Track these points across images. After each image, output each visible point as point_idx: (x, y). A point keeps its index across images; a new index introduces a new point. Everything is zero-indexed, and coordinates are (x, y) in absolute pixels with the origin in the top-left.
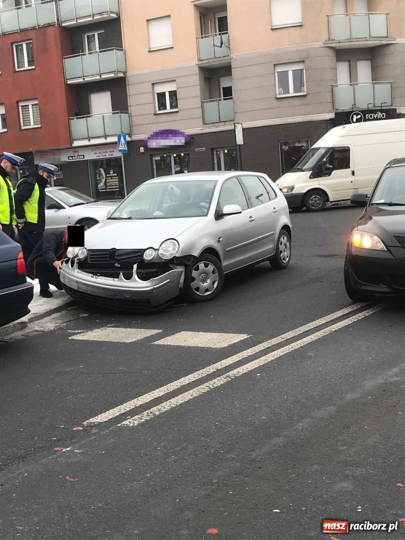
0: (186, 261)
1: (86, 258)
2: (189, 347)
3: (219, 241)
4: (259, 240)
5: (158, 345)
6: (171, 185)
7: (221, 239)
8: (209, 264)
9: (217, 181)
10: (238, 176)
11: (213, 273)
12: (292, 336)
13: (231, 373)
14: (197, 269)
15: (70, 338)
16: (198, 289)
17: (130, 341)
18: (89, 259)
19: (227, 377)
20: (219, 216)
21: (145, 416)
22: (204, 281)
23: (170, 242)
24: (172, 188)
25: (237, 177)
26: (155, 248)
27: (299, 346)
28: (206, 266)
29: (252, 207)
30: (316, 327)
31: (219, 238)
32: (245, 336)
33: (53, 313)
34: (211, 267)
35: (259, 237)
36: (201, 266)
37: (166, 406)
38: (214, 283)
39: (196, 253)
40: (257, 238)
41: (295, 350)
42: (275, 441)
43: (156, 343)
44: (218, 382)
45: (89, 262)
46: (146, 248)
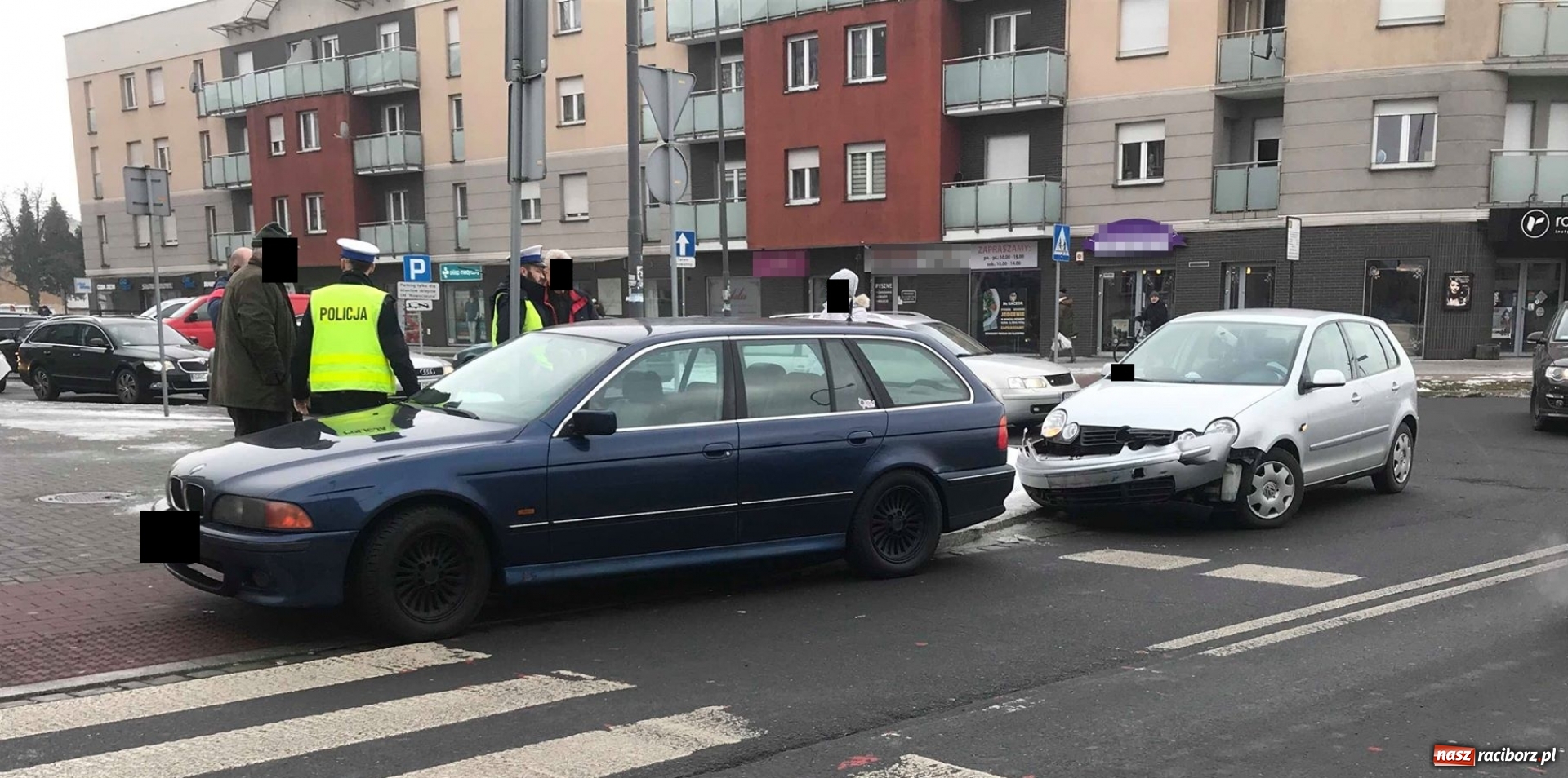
0: (1245, 458)
1: (1078, 438)
2: (1265, 584)
3: (1301, 430)
4: (1365, 436)
5: (1211, 577)
6: (1220, 329)
7: (1304, 428)
8: (1282, 466)
9: (1304, 328)
10: (1341, 321)
11: (1287, 482)
12: (1433, 583)
13: (1346, 616)
14: (1261, 472)
15: (1061, 558)
16: (1258, 506)
17: (1162, 568)
18: (1082, 440)
19: (1342, 620)
20: (1306, 387)
21: (1234, 648)
22: (1269, 494)
23: (1223, 423)
24: (1223, 333)
25: (1337, 322)
26: (1198, 431)
27: (1449, 595)
28: (1277, 469)
29: (1359, 377)
30: (1472, 575)
31: (1303, 425)
32: (1355, 578)
33: (1015, 523)
34: (1284, 473)
35: (1364, 432)
36: (1269, 468)
37: (1262, 641)
38: (1285, 499)
39: (1264, 446)
40: (1360, 433)
41: (1442, 599)
42: (1437, 686)
43: (1207, 574)
44: (1329, 624)
45: (1083, 444)
46: (1182, 429)
